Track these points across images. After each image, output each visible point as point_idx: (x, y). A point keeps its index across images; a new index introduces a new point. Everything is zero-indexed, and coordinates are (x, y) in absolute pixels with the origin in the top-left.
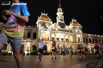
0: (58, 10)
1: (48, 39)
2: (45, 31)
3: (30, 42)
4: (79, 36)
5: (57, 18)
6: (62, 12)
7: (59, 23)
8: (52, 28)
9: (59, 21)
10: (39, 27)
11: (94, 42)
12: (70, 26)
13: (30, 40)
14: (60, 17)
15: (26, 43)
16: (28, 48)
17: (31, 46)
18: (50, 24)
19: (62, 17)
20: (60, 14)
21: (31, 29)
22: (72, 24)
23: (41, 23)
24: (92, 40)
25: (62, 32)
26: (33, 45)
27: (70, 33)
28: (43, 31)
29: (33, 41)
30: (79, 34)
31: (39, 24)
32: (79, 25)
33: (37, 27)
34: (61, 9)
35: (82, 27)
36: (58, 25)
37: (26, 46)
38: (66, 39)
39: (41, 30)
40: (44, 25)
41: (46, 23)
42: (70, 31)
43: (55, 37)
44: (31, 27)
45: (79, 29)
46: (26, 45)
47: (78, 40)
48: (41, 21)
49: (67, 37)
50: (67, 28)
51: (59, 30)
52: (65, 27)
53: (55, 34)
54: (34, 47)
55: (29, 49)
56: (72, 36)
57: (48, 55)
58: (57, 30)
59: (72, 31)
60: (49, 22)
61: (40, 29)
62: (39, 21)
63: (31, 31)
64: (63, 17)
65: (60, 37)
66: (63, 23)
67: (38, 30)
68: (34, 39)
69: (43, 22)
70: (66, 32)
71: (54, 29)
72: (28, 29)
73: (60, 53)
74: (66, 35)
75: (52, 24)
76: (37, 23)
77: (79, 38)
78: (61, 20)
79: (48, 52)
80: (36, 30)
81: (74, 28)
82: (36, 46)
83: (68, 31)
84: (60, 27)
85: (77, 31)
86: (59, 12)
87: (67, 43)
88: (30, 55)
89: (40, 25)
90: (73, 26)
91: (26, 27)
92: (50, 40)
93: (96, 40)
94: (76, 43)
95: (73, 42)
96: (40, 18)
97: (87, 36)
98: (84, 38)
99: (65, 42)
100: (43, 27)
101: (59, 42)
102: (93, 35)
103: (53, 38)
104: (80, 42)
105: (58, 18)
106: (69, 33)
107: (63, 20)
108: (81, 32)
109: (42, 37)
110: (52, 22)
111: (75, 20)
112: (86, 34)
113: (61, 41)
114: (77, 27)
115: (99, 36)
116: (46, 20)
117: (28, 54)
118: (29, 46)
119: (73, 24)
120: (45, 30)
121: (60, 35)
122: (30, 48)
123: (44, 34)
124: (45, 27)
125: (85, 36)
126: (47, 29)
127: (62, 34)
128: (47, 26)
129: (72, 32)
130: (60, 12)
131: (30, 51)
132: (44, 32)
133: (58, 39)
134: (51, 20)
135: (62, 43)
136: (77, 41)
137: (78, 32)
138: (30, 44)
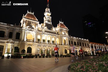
0: (46, 10)
1: (34, 40)
2: (31, 32)
3: (11, 43)
4: (65, 38)
5: (44, 18)
6: (50, 13)
7: (46, 24)
8: (38, 29)
9: (47, 22)
10: (24, 27)
11: (78, 45)
12: (57, 28)
13: (11, 41)
14: (48, 17)
15: (7, 44)
16: (8, 50)
17: (13, 48)
18: (36, 25)
19: (49, 18)
20: (47, 15)
21: (13, 29)
22: (59, 27)
23: (26, 22)
24: (77, 43)
25: (48, 33)
26: (15, 46)
27: (57, 35)
28: (28, 31)
29: (15, 42)
30: (65, 37)
31: (23, 23)
32: (66, 28)
33: (22, 26)
34: (49, 10)
35: (68, 30)
36: (45, 26)
37: (7, 48)
38: (53, 41)
39: (26, 30)
40: (29, 24)
41: (31, 23)
42: (57, 33)
43: (41, 38)
44: (14, 26)
45: (65, 32)
46: (7, 46)
47: (64, 42)
48: (26, 20)
49: (53, 39)
50: (54, 29)
51: (46, 31)
52: (52, 28)
53: (41, 36)
54: (16, 49)
55: (10, 51)
56: (58, 39)
57: (33, 58)
58: (44, 31)
59: (59, 33)
60: (35, 22)
61: (24, 29)
62: (24, 20)
63: (13, 30)
64: (51, 18)
65: (46, 39)
66: (50, 24)
67: (22, 29)
68: (16, 40)
69: (28, 21)
70: (53, 34)
71: (41, 30)
72: (9, 28)
73: (46, 55)
74: (52, 37)
75: (39, 24)
76: (22, 21)
77: (65, 40)
78: (49, 21)
79: (33, 55)
80: (20, 30)
81: (61, 30)
82: (19, 48)
83: (55, 33)
84: (47, 28)
85: (63, 33)
86: (46, 12)
87: (53, 45)
88: (11, 58)
89: (24, 25)
90: (60, 28)
91: (7, 25)
92: (36, 42)
93: (80, 43)
94: (62, 46)
95: (59, 45)
96: (25, 16)
97: (73, 39)
98: (69, 41)
99: (51, 44)
100: (28, 27)
101: (45, 45)
102: (77, 38)
103: (39, 40)
104: (65, 45)
105: (46, 18)
106: (55, 35)
107: (50, 21)
108: (67, 34)
109: (26, 38)
110: (38, 22)
111: (62, 22)
112: (72, 37)
113: (47, 43)
114: (64, 30)
115: (83, 39)
116: (32, 20)
117: (8, 57)
118: (11, 48)
119: (61, 26)
120: (31, 30)
121: (46, 37)
122: (12, 51)
123: (28, 35)
124: (31, 27)
125: (71, 39)
126: (32, 30)
127: (48, 35)
128: (33, 26)
129: (59, 35)
130: (48, 12)
131: (11, 53)
132: (29, 33)
133: (44, 41)
134: (37, 20)
135: (49, 45)
136: (63, 44)
137: (65, 35)
138: (12, 46)
